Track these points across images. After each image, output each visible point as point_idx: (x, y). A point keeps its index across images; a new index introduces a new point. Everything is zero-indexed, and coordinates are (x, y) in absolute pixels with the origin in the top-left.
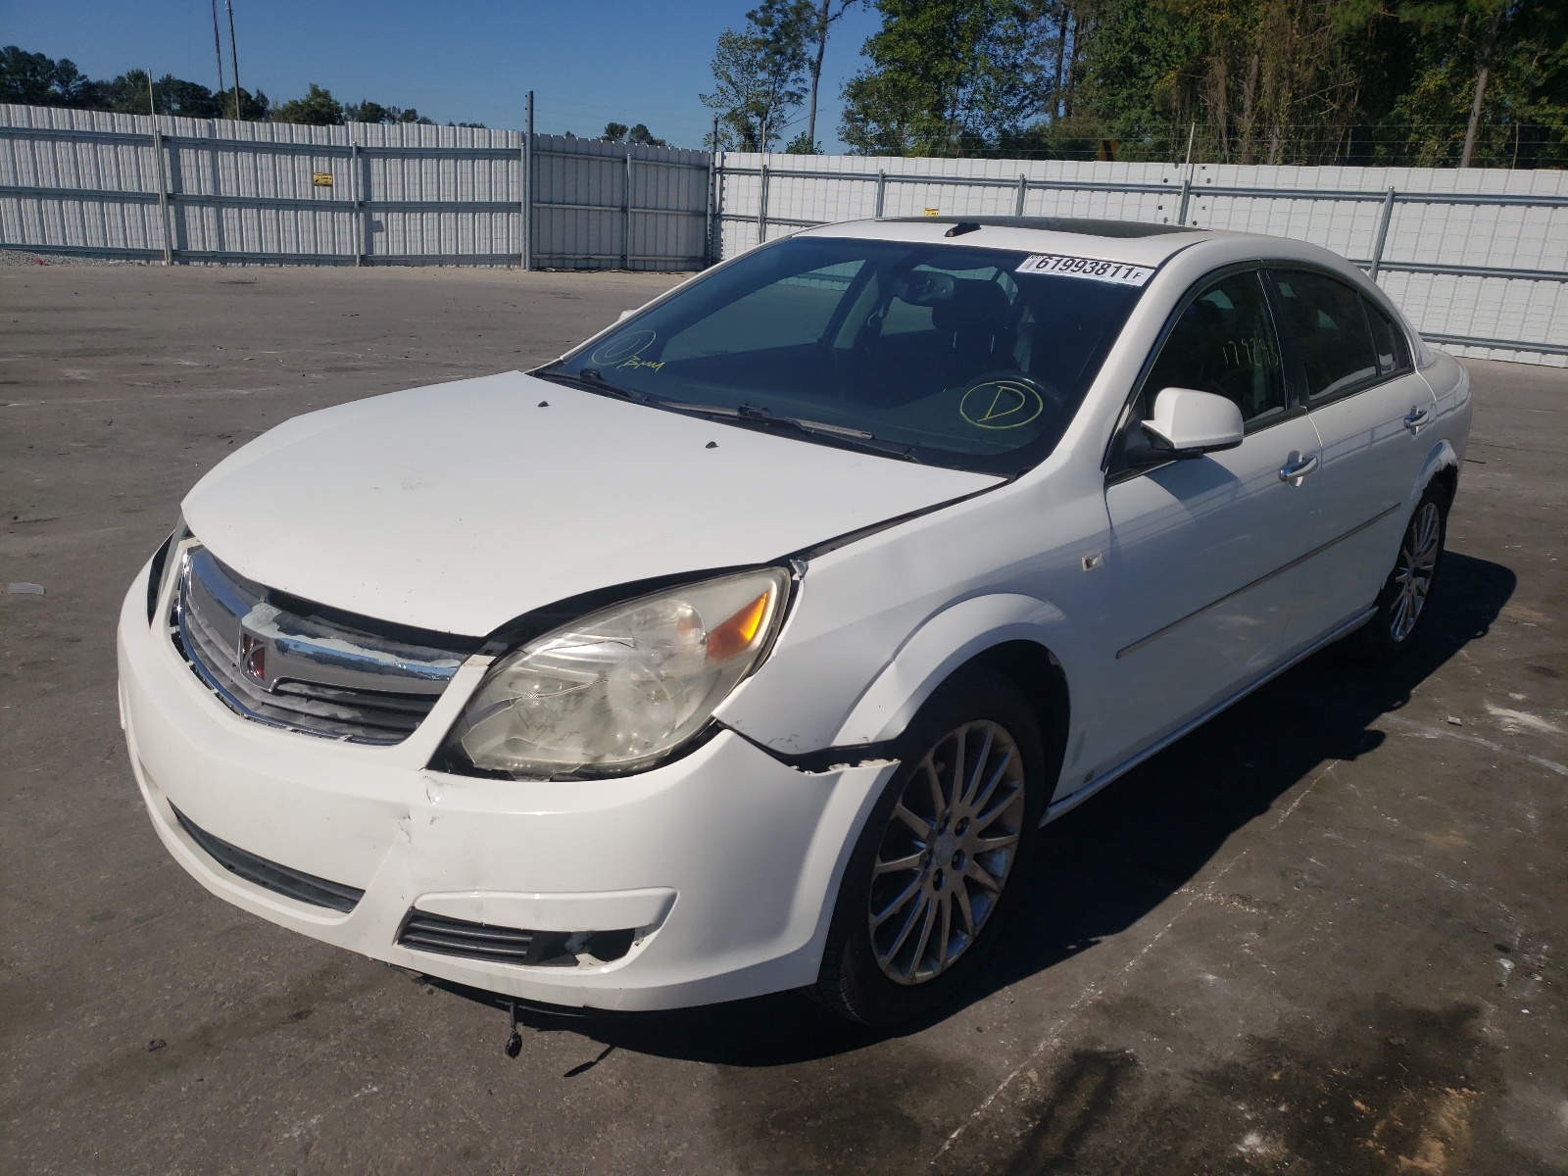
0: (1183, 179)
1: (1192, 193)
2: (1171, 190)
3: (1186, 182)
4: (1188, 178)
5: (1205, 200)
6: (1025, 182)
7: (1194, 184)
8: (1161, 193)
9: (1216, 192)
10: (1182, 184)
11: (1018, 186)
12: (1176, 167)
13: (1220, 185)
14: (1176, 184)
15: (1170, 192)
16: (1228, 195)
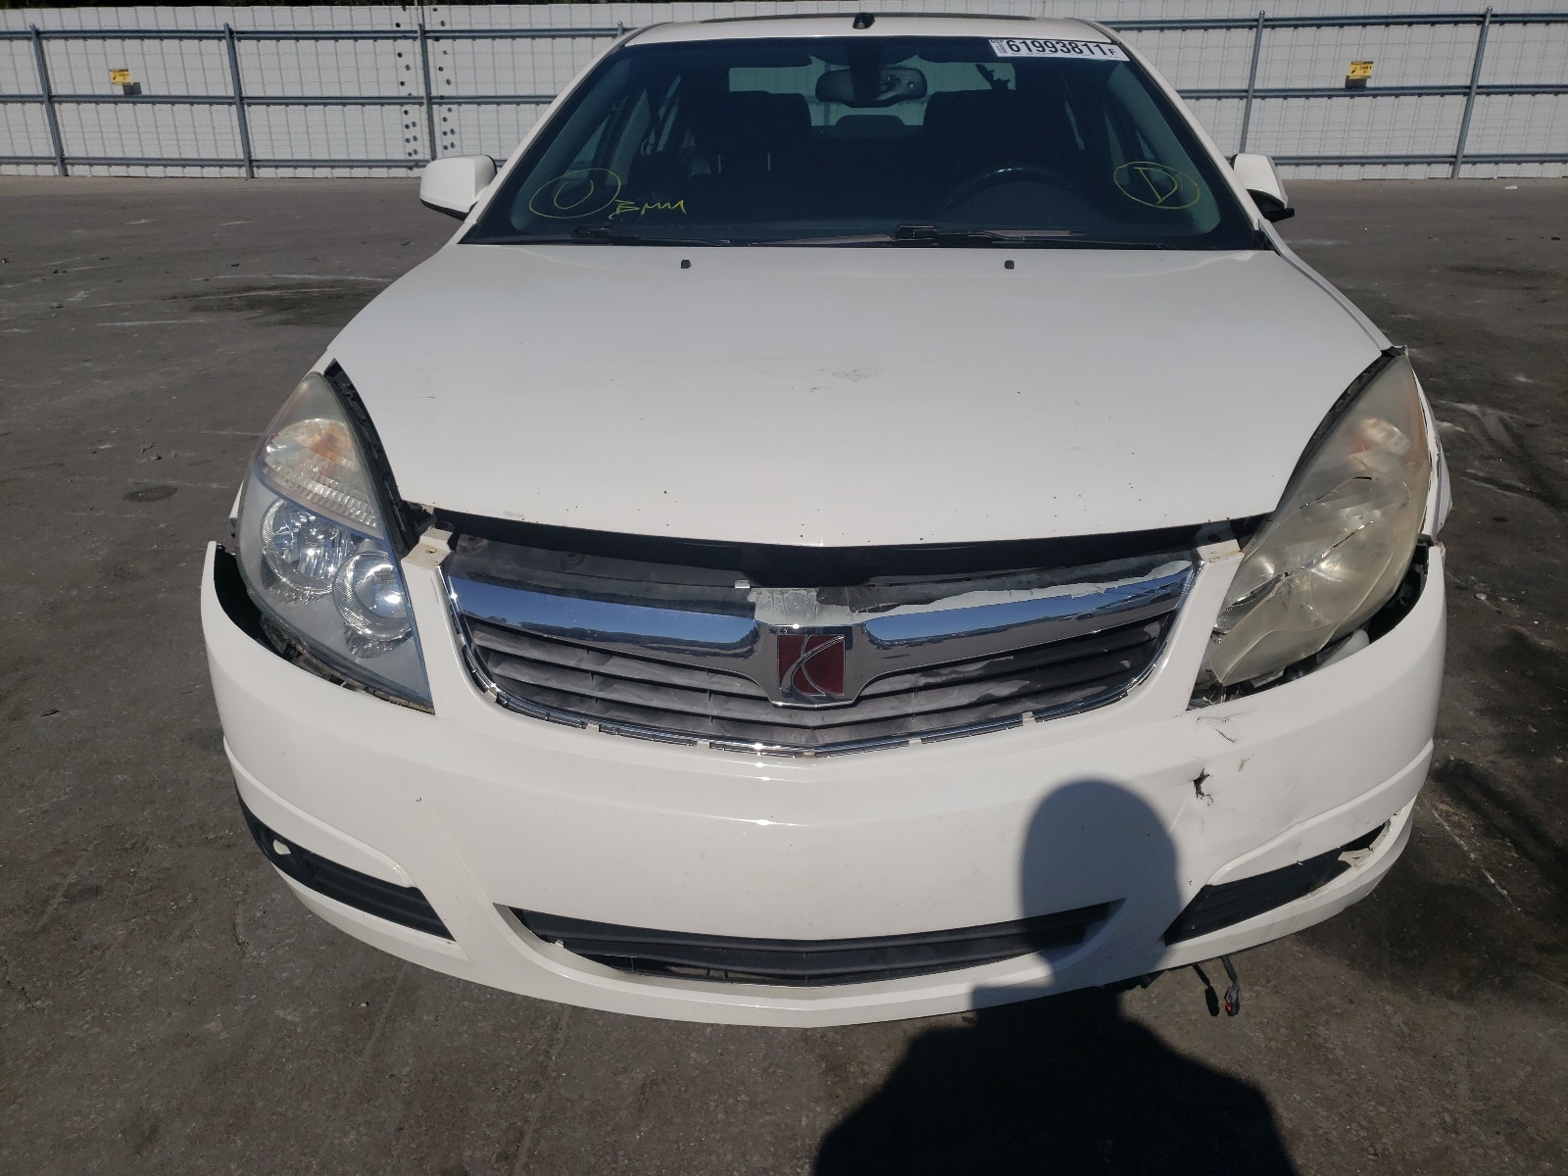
0: (415, 21)
1: (430, 38)
2: (406, 35)
3: (420, 25)
4: (421, 22)
5: (445, 44)
6: (231, 33)
7: (428, 28)
8: (395, 39)
9: (455, 35)
10: (416, 28)
11: (224, 38)
12: (404, 10)
13: (455, 28)
14: (408, 28)
15: (405, 38)
16: (467, 38)
